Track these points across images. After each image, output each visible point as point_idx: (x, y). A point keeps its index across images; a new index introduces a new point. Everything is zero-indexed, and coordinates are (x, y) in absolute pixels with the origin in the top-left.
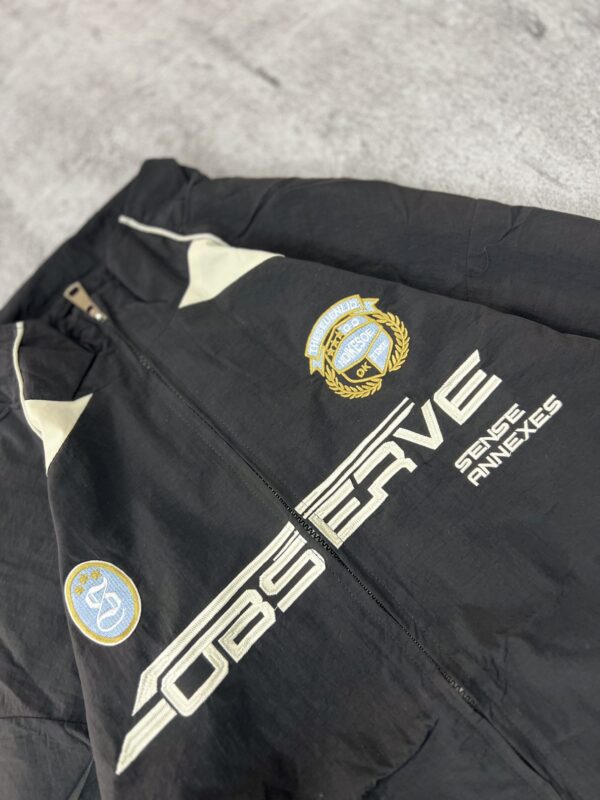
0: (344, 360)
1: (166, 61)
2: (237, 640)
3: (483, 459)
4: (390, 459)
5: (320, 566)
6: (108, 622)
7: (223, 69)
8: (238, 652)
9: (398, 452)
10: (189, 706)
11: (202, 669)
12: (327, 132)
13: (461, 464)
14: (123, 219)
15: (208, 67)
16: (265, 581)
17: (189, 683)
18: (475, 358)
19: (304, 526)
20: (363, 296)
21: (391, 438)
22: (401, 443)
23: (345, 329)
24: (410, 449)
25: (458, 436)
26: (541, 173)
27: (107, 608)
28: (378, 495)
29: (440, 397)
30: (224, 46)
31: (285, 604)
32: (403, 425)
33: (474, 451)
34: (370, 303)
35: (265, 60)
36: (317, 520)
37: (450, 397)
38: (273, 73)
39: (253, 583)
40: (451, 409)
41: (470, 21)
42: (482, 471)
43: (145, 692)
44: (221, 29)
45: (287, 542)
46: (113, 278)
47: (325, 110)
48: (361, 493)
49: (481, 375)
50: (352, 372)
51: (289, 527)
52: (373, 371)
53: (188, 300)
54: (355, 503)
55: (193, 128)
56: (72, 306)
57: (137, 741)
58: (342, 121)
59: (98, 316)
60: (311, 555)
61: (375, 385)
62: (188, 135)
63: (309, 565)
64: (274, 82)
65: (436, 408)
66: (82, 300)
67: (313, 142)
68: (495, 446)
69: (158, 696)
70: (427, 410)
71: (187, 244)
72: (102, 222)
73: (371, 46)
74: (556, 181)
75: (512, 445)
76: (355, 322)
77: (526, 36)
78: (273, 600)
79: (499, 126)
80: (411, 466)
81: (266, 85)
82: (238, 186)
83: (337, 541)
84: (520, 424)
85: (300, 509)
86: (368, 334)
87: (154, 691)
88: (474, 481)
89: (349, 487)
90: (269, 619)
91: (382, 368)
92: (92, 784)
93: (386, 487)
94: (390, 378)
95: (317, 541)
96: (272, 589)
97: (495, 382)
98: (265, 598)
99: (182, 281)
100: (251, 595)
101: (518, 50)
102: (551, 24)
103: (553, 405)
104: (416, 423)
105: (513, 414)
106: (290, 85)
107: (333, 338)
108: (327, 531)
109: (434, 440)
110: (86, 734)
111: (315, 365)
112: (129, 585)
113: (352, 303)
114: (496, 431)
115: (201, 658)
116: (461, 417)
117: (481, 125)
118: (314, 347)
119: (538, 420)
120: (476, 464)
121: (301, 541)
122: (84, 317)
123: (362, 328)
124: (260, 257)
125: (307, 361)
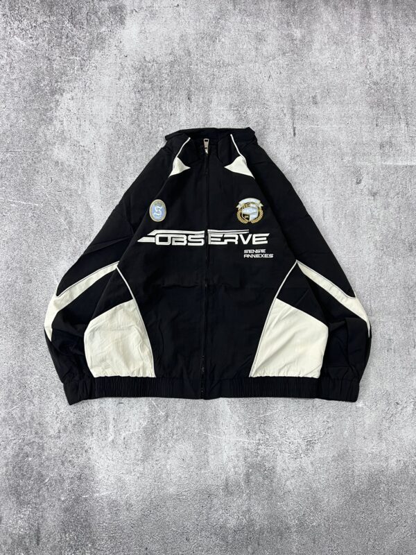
0: (245, 211)
1: (278, 103)
2: (176, 241)
3: (250, 254)
4: (234, 238)
5: (202, 244)
6: (155, 215)
7: (287, 119)
8: (174, 244)
9: (237, 238)
10: (158, 243)
11: (165, 239)
12: (293, 159)
13: (246, 251)
14: (231, 135)
15: (285, 115)
16: (190, 237)
17: (162, 239)
18: (267, 235)
19: (206, 234)
20: (261, 202)
21: (238, 235)
22: (239, 237)
23: (251, 205)
24: (240, 240)
25: (250, 246)
26: (323, 213)
27: (158, 213)
28: (225, 242)
29: (255, 236)
30: (293, 113)
31: (189, 244)
32: (243, 235)
33: (250, 251)
34: (261, 205)
35: (298, 127)
36: (210, 236)
37: (256, 237)
38: (296, 132)
39: (187, 235)
40: (254, 239)
41: (348, 165)
42: (248, 256)
43: (153, 233)
44: (296, 108)
45: (201, 234)
46: (217, 145)
47: (298, 153)
48: (223, 239)
49: (265, 239)
50: (244, 215)
51: (203, 232)
52: (248, 219)
53: (227, 167)
54: (220, 239)
55: (267, 127)
56: (203, 144)
57: (144, 240)
58: (298, 160)
59: (207, 151)
60: (202, 240)
61: (246, 222)
62: (264, 127)
63: (201, 242)
64: (295, 134)
65: (252, 237)
66: (206, 144)
67: (288, 158)
68: (254, 254)
69: (154, 236)
70: (250, 236)
71: (239, 155)
72: (226, 132)
73: (323, 149)
74: (324, 217)
75: (257, 256)
76: (254, 206)
77: (355, 180)
78: (188, 241)
79: (327, 194)
80: (237, 243)
81: (292, 133)
82: (262, 153)
83: (210, 243)
84: (262, 254)
85: (209, 230)
86: (255, 211)
87: (154, 234)
88: (245, 256)
89: (221, 236)
90: (184, 244)
91: (250, 219)
92: (128, 241)
93: (228, 242)
94: (250, 223)
95: (206, 239)
96: (190, 239)
97: (266, 242)
98: (187, 240)
99: (230, 162)
100: (185, 237)
101: (350, 182)
102: (363, 183)
103: (271, 256)
104: (246, 236)
105: (263, 251)
106: (297, 138)
107: (247, 205)
108: (210, 239)
109: (245, 242)
110: (134, 232)
111: (239, 207)
112: (165, 213)
113: (258, 201)
114: (257, 251)
115: (167, 238)
116: (254, 243)
117: (323, 190)
118: (242, 202)
119: (266, 256)
120: (248, 253)
121: (203, 236)
122: (204, 148)
123: (255, 208)
124: (249, 174)
125: (238, 204)
